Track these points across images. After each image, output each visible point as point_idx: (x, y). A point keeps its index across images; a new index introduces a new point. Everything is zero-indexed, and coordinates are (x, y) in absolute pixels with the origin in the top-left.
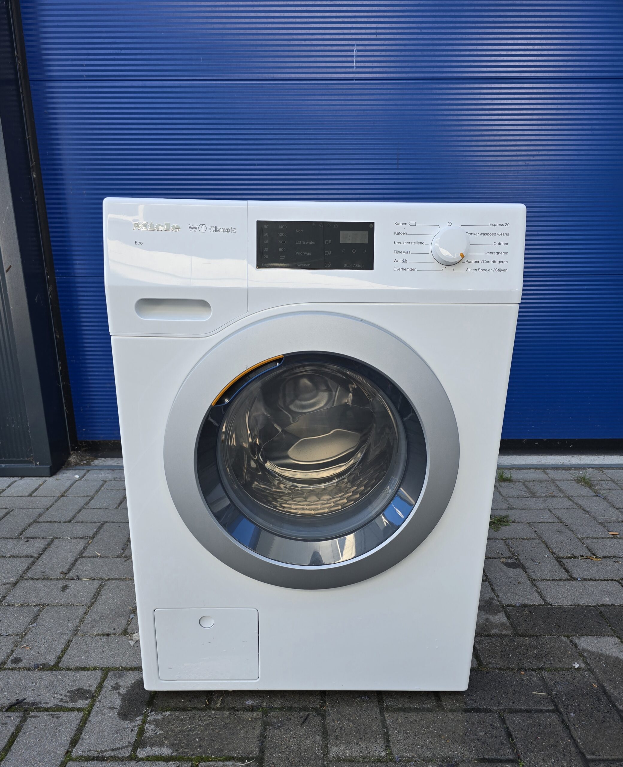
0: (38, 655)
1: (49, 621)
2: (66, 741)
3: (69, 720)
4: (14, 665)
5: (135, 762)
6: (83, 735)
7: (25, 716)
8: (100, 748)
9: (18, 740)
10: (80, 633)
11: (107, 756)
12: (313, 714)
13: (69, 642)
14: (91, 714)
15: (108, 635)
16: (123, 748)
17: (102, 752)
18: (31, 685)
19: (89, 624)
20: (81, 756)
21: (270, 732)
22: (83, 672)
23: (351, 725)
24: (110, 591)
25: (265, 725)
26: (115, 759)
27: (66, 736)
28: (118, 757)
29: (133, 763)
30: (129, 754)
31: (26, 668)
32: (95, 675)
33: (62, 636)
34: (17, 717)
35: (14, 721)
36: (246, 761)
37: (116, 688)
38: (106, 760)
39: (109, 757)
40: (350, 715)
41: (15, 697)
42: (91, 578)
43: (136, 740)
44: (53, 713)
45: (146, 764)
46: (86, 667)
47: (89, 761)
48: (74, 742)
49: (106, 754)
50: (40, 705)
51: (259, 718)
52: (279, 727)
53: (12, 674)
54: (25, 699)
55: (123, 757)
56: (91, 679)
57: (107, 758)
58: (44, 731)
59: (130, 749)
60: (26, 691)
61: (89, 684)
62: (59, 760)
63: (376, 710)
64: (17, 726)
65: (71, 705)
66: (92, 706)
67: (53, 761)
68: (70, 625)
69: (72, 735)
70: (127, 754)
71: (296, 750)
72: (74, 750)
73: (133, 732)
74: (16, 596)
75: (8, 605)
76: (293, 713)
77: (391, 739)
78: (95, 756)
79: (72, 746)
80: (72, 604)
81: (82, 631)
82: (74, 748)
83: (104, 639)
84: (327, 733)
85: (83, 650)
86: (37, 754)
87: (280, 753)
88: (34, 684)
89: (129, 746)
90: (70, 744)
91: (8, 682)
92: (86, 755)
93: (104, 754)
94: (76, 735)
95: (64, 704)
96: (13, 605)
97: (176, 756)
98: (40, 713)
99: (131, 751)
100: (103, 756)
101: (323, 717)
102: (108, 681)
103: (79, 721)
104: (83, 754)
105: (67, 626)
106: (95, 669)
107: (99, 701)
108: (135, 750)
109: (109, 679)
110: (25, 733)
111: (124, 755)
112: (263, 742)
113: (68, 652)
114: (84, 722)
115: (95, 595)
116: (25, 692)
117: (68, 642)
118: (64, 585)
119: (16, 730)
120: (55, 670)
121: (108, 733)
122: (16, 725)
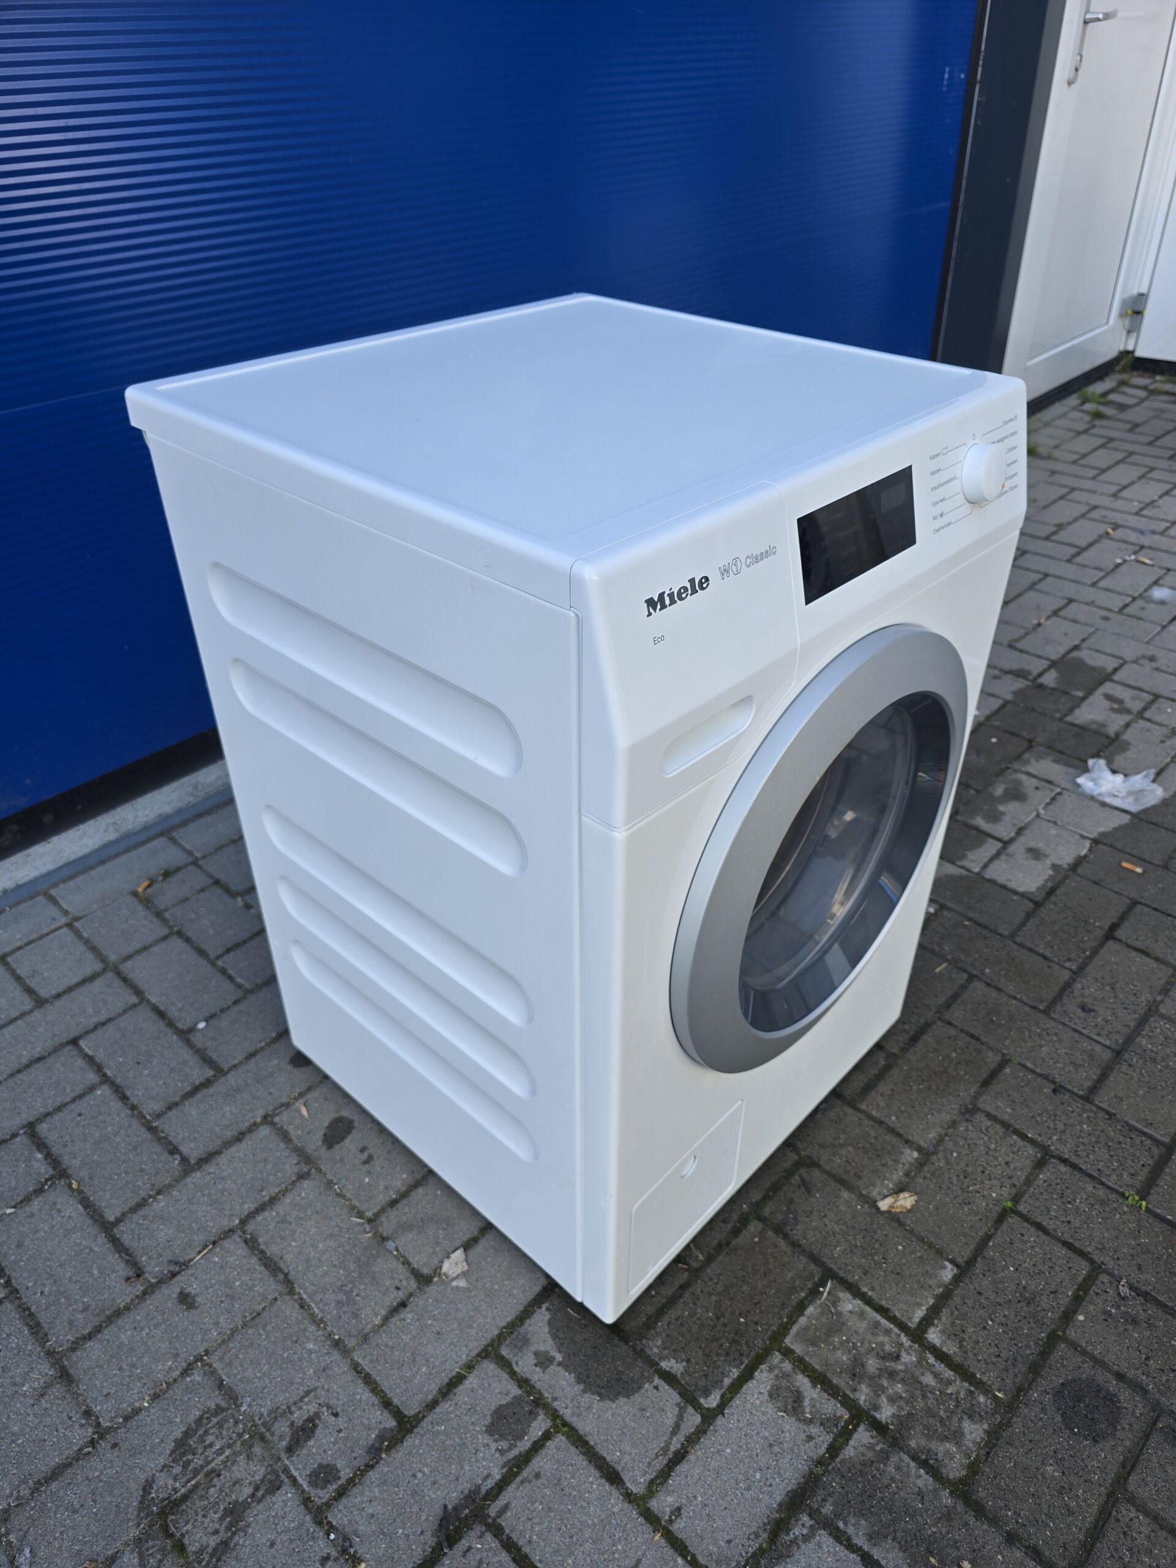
0: (342, 1435)
1: (260, 1372)
2: (600, 1488)
3: (558, 1461)
4: (333, 1487)
5: (720, 1416)
6: (608, 1459)
7: (489, 1524)
8: (656, 1446)
9: (537, 1558)
10: (351, 1343)
11: (679, 1446)
12: (803, 1171)
13: (356, 1368)
14: (574, 1424)
15: (403, 1305)
16: (680, 1417)
17: (665, 1449)
18: (416, 1481)
19: (340, 1317)
20: (652, 1482)
21: (797, 1233)
22: (461, 1387)
23: (851, 1149)
24: (282, 1238)
25: (778, 1229)
26: (692, 1440)
27: (591, 1483)
28: (693, 1434)
29: (720, 1421)
30: (699, 1416)
31: (359, 1470)
32: (486, 1374)
33: (330, 1372)
34: (481, 1537)
35: (487, 1547)
36: (821, 1289)
37: (544, 1361)
38: (687, 1452)
39: (682, 1444)
40: (835, 1138)
41: (426, 1519)
42: (207, 1246)
43: (679, 1393)
44: (519, 1479)
45: (734, 1405)
46: (454, 1377)
47: (670, 1475)
48: (613, 1477)
49: (676, 1444)
50: (483, 1491)
51: (763, 1229)
52: (795, 1218)
53: (356, 1497)
54: (445, 1507)
55: (697, 1427)
56: (490, 1385)
57: (682, 1448)
58: (550, 1509)
59: (690, 1410)
60: (424, 1497)
61: (500, 1393)
62: (633, 1516)
63: (848, 1110)
64: (503, 1546)
65: (525, 1445)
66: (555, 1415)
67: (629, 1526)
68: (310, 1346)
69: (596, 1473)
70: (697, 1419)
71: (844, 1228)
72: (628, 1485)
73: (661, 1389)
74: (112, 1391)
75: (127, 1419)
76: (785, 1188)
77: (901, 1131)
78: (665, 1462)
79: (619, 1483)
80: (250, 1314)
81: (350, 1336)
82: (624, 1483)
83: (407, 1315)
84: (844, 1181)
85: (404, 1361)
86: (594, 1543)
87: (836, 1246)
88: (419, 1475)
89: (685, 1407)
90: (612, 1484)
91: (372, 1516)
92: (654, 1474)
93: (673, 1448)
94: (599, 1468)
95: (515, 1452)
96: (137, 1411)
97: (750, 1362)
98: (500, 1498)
99: (696, 1410)
100: (674, 1452)
101: (813, 1164)
102: (520, 1363)
103: (573, 1449)
104: (649, 1477)
105: (310, 1352)
106: (470, 1367)
107: (555, 1399)
108: (697, 1407)
109: (515, 1359)
110: (530, 1542)
111: (696, 1423)
112: (804, 1251)
113: (385, 1385)
114: (579, 1441)
115: (265, 1265)
116: (427, 1498)
117: (357, 1372)
118: (175, 1296)
119: (509, 1551)
120: (415, 1427)
121: (634, 1421)
122: (499, 1547)
